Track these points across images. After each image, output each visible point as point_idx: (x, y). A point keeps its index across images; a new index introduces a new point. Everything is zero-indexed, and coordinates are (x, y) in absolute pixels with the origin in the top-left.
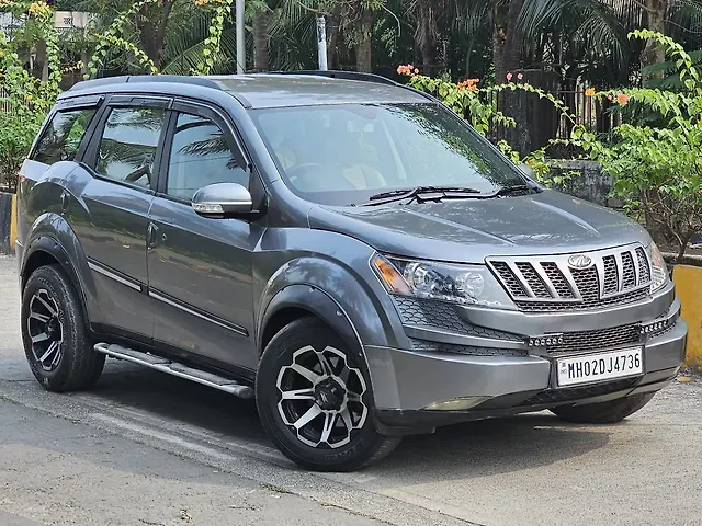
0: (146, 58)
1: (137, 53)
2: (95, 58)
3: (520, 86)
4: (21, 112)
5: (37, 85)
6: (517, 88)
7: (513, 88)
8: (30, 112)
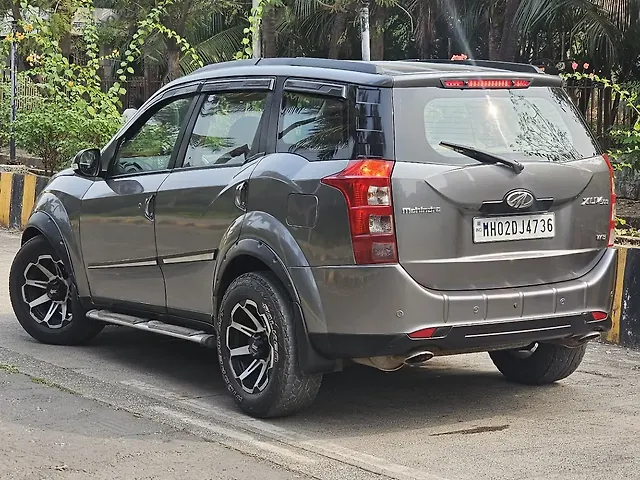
0: (187, 45)
1: (179, 41)
2: (132, 46)
3: (586, 76)
4: (58, 98)
5: (76, 73)
6: (583, 78)
7: (579, 78)
8: (67, 99)
